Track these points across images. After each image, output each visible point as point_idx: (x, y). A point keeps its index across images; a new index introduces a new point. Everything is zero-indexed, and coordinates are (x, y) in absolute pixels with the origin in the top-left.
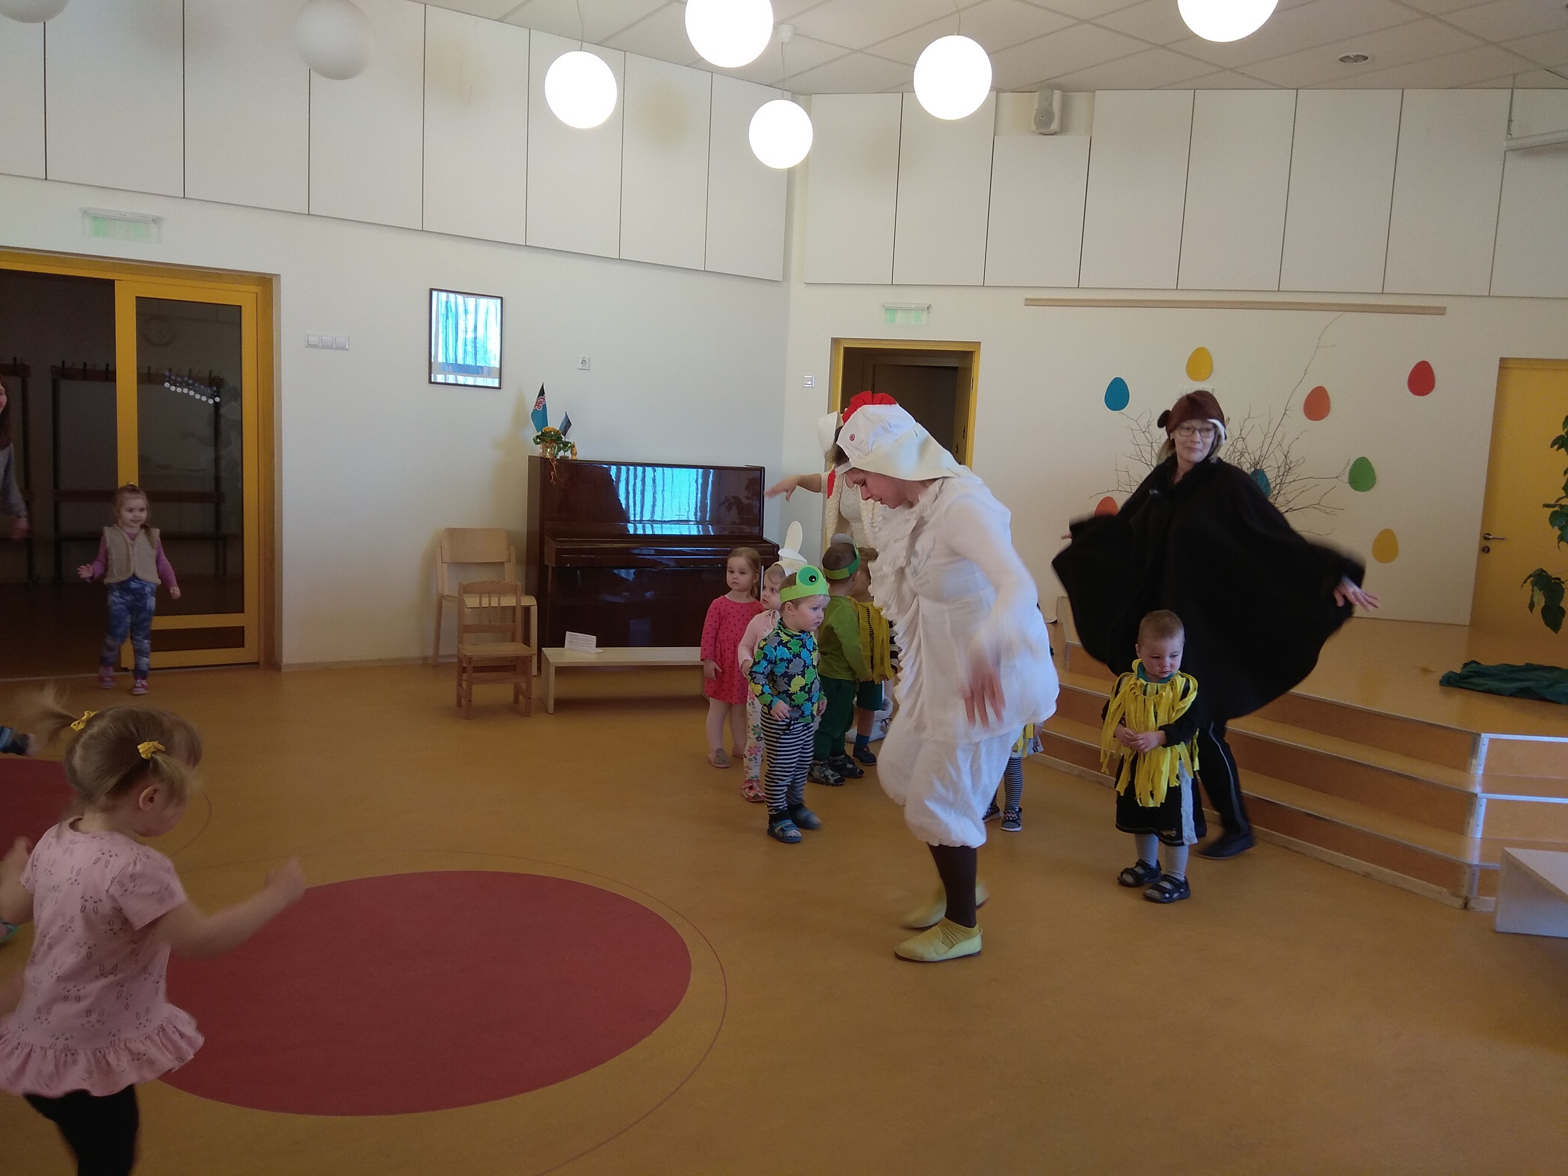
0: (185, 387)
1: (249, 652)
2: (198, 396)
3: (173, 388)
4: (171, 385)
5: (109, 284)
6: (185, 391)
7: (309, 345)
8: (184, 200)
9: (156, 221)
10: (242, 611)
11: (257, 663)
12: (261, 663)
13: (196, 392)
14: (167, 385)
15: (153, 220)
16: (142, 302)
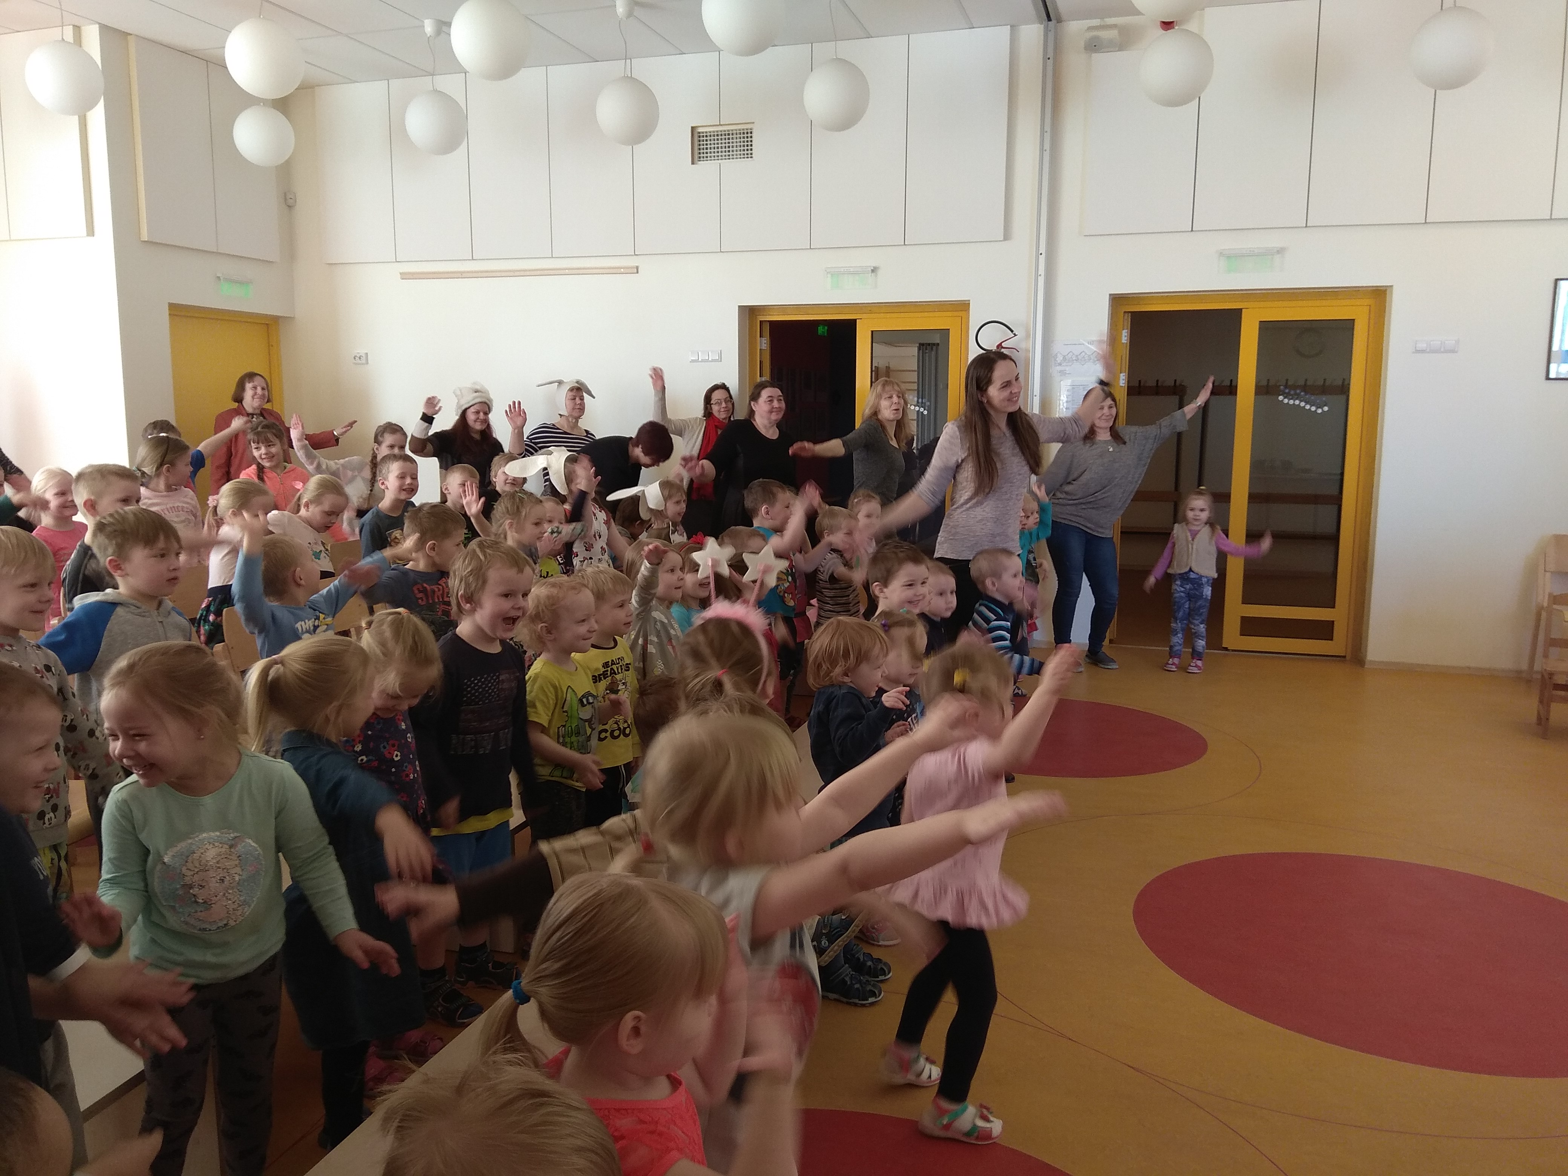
0: (1297, 399)
1: (1337, 645)
2: (1308, 407)
3: (1286, 401)
4: (1285, 398)
5: (1236, 314)
6: (1297, 402)
7: (1418, 351)
8: (1307, 228)
9: (1281, 251)
10: (1334, 607)
11: (1345, 657)
12: (1348, 658)
13: (1307, 403)
14: (1281, 398)
15: (1278, 251)
16: (1265, 327)
